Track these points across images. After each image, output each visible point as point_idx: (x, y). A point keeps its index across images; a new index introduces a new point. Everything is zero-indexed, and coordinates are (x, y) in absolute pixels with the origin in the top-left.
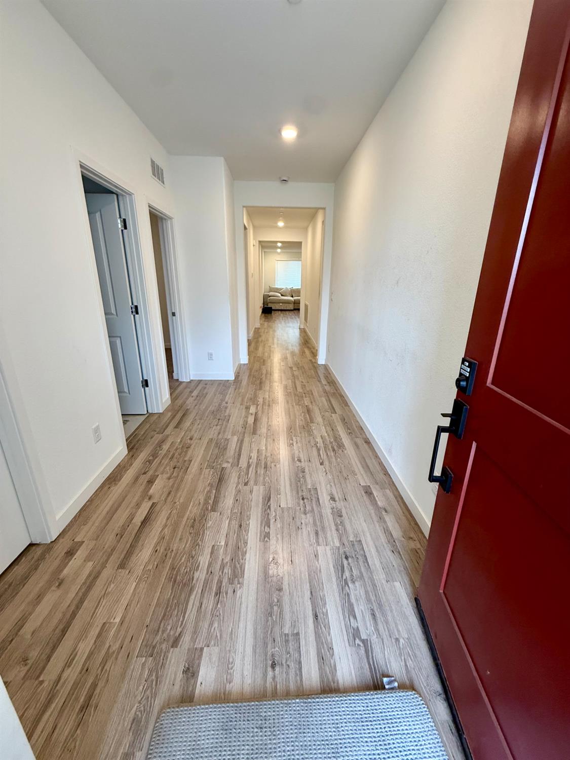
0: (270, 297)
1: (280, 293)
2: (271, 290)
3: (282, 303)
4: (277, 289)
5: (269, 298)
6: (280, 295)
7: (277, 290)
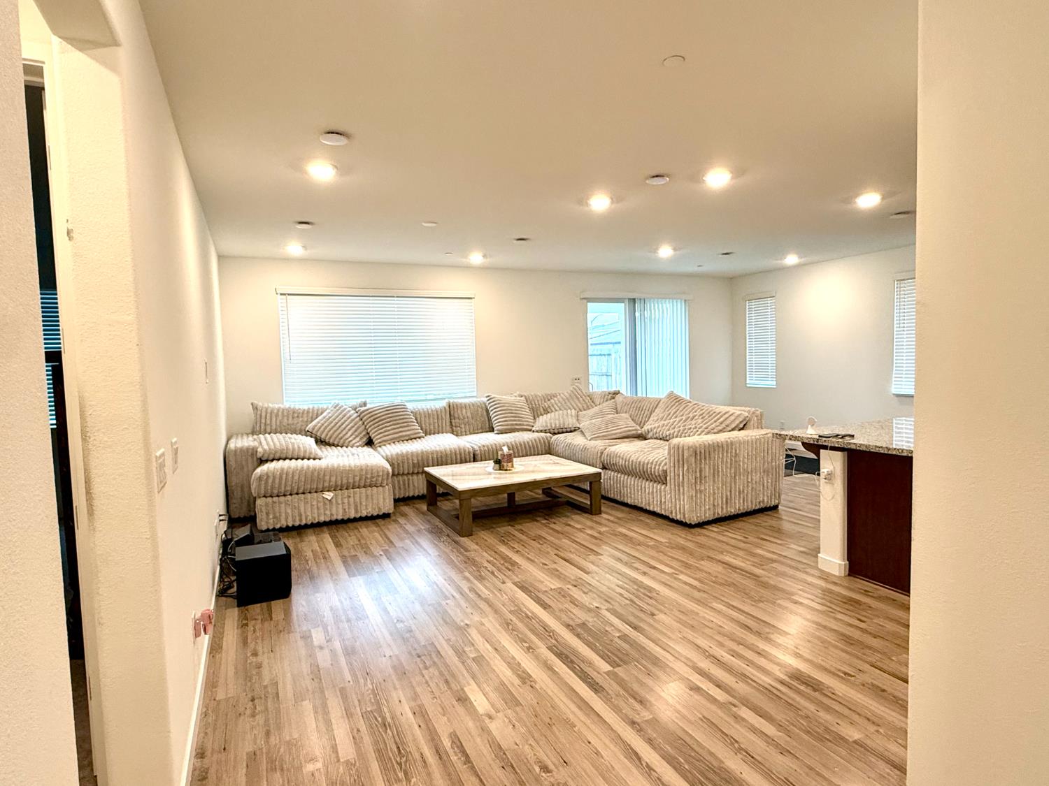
0: (262, 461)
1: (309, 433)
2: (263, 422)
3: (335, 488)
4: (294, 413)
5: (259, 470)
6: (310, 442)
7: (294, 422)
